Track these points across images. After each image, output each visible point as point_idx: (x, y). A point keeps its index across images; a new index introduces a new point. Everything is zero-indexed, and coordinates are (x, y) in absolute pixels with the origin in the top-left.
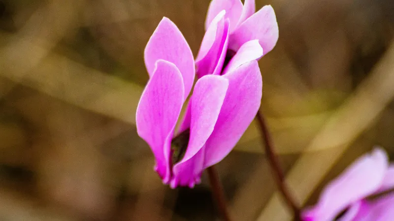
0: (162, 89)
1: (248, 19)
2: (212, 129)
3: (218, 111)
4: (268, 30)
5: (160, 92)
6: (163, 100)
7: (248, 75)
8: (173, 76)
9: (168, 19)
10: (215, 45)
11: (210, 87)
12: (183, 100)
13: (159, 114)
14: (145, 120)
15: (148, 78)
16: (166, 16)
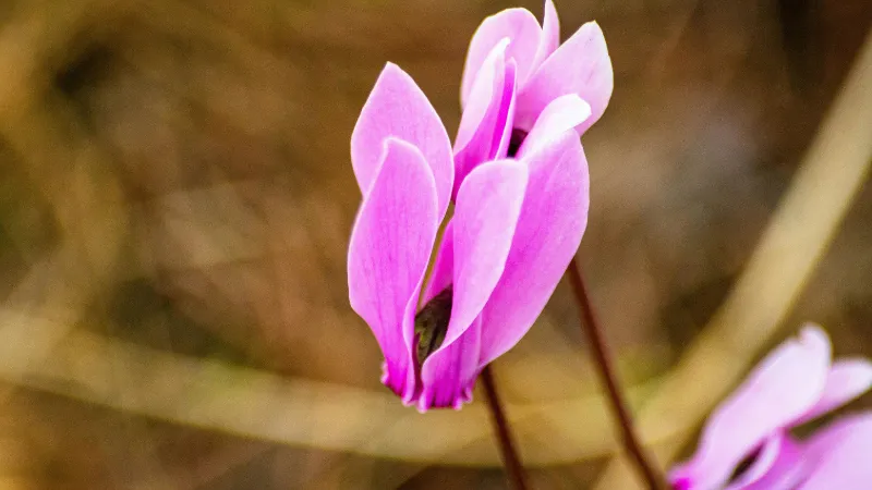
0: (394, 203)
1: (553, 54)
2: (500, 269)
3: (511, 231)
4: (591, 75)
5: (390, 209)
6: (397, 230)
7: (561, 160)
8: (415, 175)
9: (396, 67)
10: (487, 121)
11: (491, 184)
12: (436, 225)
13: (390, 258)
14: (366, 270)
15: (359, 198)
16: (393, 61)
